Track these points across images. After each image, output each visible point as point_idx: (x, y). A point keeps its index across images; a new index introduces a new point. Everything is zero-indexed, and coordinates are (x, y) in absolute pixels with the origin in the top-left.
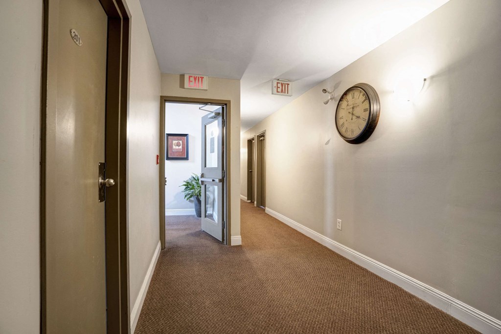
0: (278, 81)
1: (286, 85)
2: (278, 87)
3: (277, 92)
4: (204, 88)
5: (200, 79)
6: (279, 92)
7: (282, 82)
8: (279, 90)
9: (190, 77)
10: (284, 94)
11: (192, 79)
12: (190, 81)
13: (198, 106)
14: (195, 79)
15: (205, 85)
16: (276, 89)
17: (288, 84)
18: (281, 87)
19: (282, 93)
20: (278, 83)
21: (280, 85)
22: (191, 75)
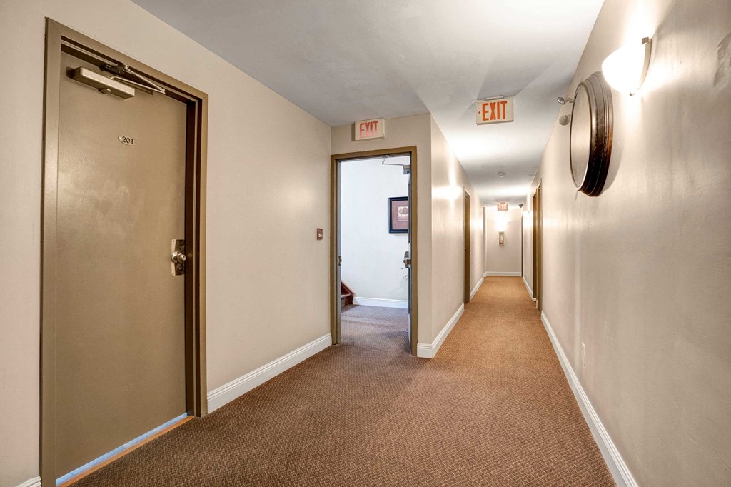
0: (486, 102)
1: (501, 106)
2: (484, 112)
3: (484, 119)
4: (380, 134)
5: (374, 124)
6: (488, 119)
7: (493, 101)
8: (488, 115)
9: (361, 125)
10: (497, 120)
11: (364, 127)
12: (361, 130)
13: (381, 160)
14: (367, 126)
15: (381, 131)
16: (481, 115)
17: (504, 103)
18: (490, 111)
19: (493, 120)
20: (484, 105)
21: (488, 108)
22: (362, 122)
